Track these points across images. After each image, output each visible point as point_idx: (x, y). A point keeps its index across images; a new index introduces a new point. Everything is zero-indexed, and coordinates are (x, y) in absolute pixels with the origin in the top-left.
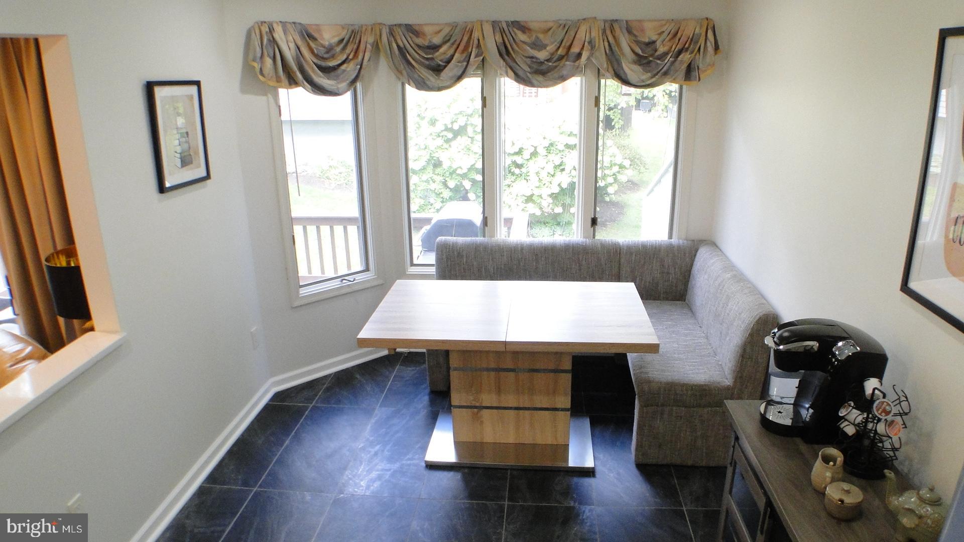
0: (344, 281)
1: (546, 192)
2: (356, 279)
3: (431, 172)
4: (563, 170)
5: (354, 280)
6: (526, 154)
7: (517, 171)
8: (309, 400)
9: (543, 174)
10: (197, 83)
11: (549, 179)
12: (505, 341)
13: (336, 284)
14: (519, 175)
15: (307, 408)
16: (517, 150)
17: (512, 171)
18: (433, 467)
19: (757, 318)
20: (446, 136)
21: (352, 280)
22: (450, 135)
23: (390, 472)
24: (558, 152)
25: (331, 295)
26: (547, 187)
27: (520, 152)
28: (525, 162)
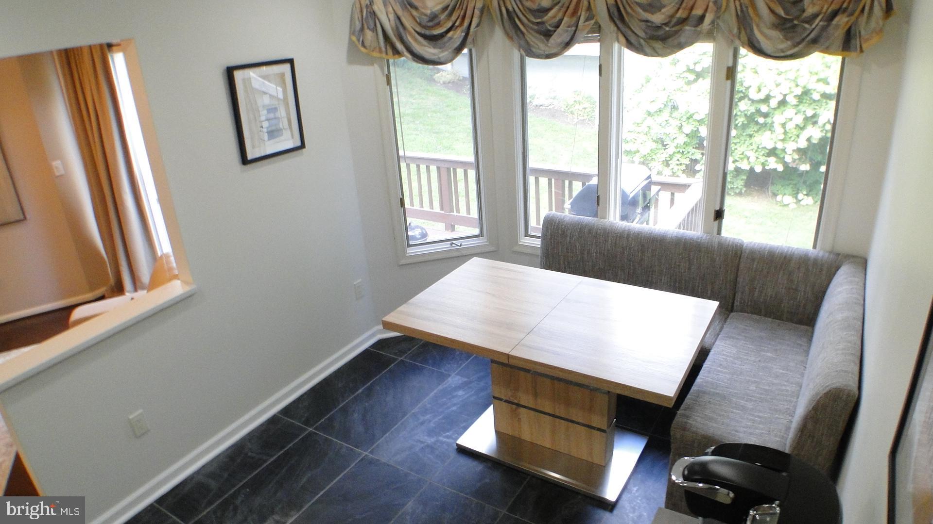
0: (453, 245)
1: (791, 146)
2: (463, 244)
3: (668, 114)
4: (815, 123)
5: (461, 246)
6: (773, 103)
7: (761, 120)
8: (402, 352)
9: (790, 126)
10: (291, 61)
11: (796, 132)
12: (508, 354)
13: (446, 246)
14: (764, 125)
15: (395, 360)
16: (763, 97)
17: (756, 119)
18: (463, 451)
19: (827, 389)
20: (687, 78)
21: (459, 245)
22: (692, 77)
23: (422, 445)
24: (812, 101)
25: (436, 257)
26: (793, 141)
27: (767, 99)
28: (771, 111)
